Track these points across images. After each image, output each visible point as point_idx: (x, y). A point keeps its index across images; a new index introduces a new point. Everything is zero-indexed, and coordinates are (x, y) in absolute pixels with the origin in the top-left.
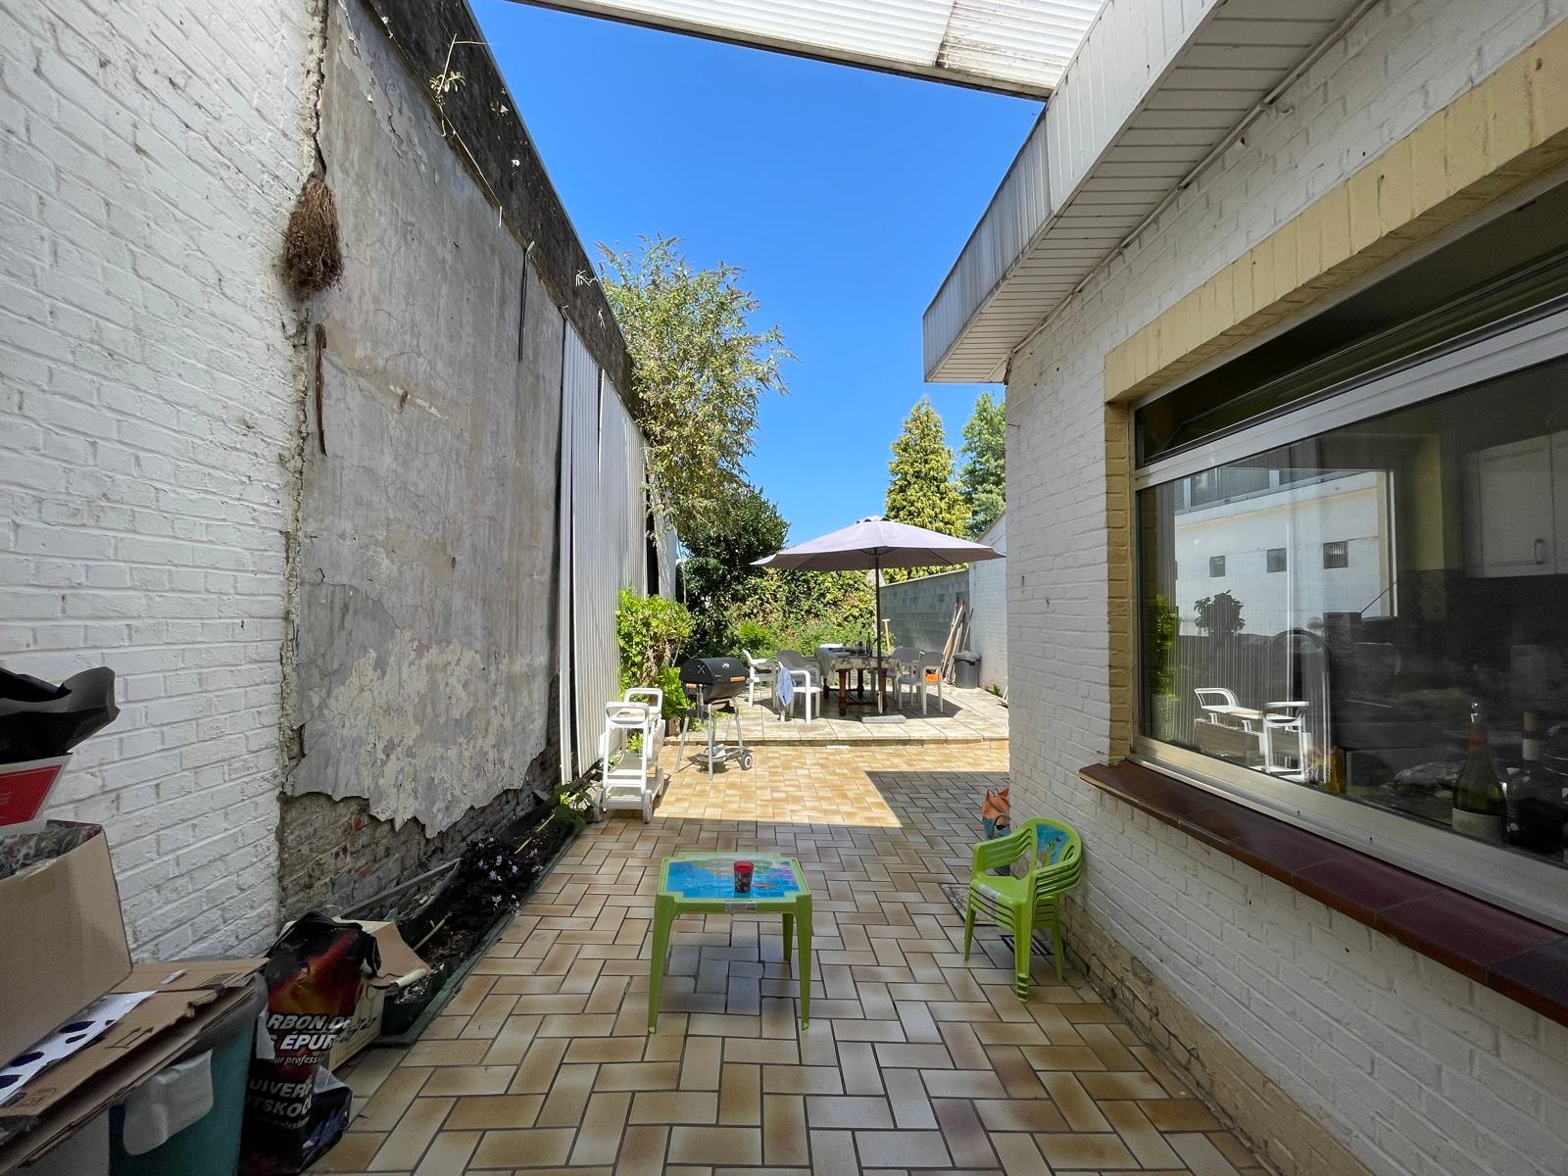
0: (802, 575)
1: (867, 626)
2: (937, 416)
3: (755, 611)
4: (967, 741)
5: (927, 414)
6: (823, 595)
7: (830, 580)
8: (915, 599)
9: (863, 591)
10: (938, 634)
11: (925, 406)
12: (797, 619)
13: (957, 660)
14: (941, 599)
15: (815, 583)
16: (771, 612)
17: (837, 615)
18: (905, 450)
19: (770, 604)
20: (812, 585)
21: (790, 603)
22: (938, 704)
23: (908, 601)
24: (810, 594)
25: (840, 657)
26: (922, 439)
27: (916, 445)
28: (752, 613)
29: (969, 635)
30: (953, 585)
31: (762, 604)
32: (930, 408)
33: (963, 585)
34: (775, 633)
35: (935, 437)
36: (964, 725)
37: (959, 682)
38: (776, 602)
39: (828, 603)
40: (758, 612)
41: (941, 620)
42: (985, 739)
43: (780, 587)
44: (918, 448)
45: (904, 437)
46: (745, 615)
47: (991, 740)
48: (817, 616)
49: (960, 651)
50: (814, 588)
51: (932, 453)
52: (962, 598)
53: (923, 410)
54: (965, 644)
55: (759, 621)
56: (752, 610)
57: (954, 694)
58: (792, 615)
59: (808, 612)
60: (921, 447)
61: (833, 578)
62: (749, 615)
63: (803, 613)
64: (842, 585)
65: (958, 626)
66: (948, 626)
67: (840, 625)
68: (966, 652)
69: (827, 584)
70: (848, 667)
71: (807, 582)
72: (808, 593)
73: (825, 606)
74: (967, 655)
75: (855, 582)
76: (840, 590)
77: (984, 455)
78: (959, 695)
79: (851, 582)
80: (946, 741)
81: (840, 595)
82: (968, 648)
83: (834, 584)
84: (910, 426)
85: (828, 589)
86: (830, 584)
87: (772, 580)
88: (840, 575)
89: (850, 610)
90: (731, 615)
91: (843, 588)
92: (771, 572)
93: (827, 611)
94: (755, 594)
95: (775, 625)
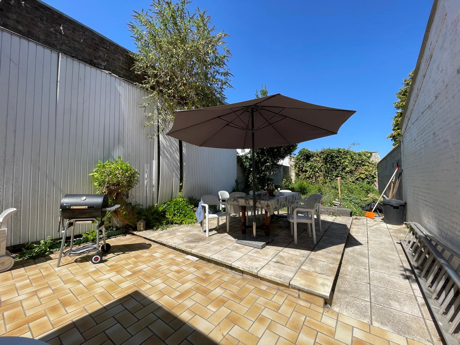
0: (333, 160)
1: (371, 183)
3: (311, 176)
6: (344, 168)
9: (368, 166)
12: (331, 180)
15: (340, 163)
16: (319, 177)
17: (352, 178)
18: (404, 95)
19: (318, 173)
20: (338, 164)
21: (327, 172)
28: (310, 177)
31: (314, 173)
38: (321, 172)
39: (347, 172)
40: (313, 176)
43: (322, 166)
46: (307, 178)
55: (314, 181)
58: (328, 178)
61: (349, 160)
62: (309, 178)
63: (334, 177)
64: (354, 163)
67: (353, 182)
69: (346, 163)
71: (335, 163)
72: (336, 168)
73: (346, 173)
75: (363, 162)
76: (353, 166)
79: (360, 162)
81: (353, 168)
83: (350, 163)
85: (347, 166)
86: (348, 163)
87: (319, 163)
88: (353, 159)
89: (359, 175)
90: (301, 178)
91: (355, 165)
92: (318, 159)
93: (346, 176)
94: (311, 169)
95: (321, 182)
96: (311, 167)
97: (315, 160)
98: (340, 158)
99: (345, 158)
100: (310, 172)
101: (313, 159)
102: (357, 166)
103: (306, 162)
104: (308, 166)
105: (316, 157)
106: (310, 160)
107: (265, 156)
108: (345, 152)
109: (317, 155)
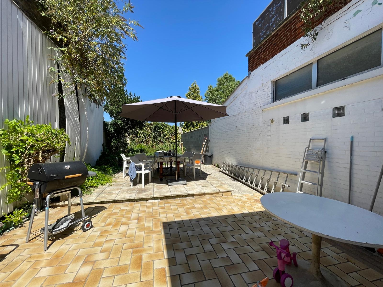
0: (158, 130)
2: (198, 87)
3: (143, 141)
4: (213, 194)
5: (195, 86)
6: (165, 136)
7: (167, 131)
8: (192, 137)
10: (199, 148)
11: (195, 84)
12: (157, 143)
13: (205, 156)
14: (200, 136)
15: (162, 132)
16: (149, 141)
17: (169, 142)
18: (189, 96)
19: (148, 138)
20: (161, 133)
21: (154, 138)
22: (200, 173)
23: (190, 138)
24: (161, 136)
25: (160, 157)
26: (194, 93)
27: (192, 95)
28: (142, 141)
29: (208, 147)
30: (203, 131)
31: (145, 139)
32: (196, 84)
33: (207, 132)
34: (149, 148)
35: (198, 93)
36: (211, 184)
37: (205, 163)
38: (150, 138)
39: (166, 138)
40: (144, 141)
41: (200, 143)
42: (220, 192)
43: (151, 133)
44: (193, 95)
45: (189, 92)
46: (140, 142)
47: (223, 192)
48: (163, 142)
49: (206, 153)
50: (162, 134)
51: (197, 97)
52: (206, 136)
53: (194, 85)
54: (207, 151)
55: (145, 144)
56: (142, 140)
57: (204, 167)
58: (155, 142)
59: (160, 141)
60: (194, 95)
61: (168, 131)
62: (141, 142)
63: (158, 141)
64: (170, 133)
65: (205, 144)
66: (202, 145)
67: (170, 145)
68: (208, 153)
69: (166, 133)
70: (163, 161)
71: (160, 132)
72: (160, 135)
73: (165, 139)
74: (208, 154)
76: (170, 134)
77: (210, 101)
78: (206, 168)
79: (173, 132)
80: (204, 194)
81: (170, 136)
82: (208, 152)
83: (168, 133)
84: (191, 89)
85: (166, 134)
86: (167, 133)
87: (149, 131)
88: (170, 130)
89: (173, 140)
90: (135, 142)
91: (171, 134)
92: (148, 129)
93: (166, 141)
94: (143, 135)
95: (150, 145)
96: (143, 134)
97: (146, 129)
98: (162, 129)
99: (165, 129)
100: (142, 138)
101: (145, 128)
102: (172, 135)
103: (140, 130)
104: (141, 133)
105: (147, 126)
106: (143, 129)
107: (129, 125)
108: (165, 125)
109: (148, 125)
